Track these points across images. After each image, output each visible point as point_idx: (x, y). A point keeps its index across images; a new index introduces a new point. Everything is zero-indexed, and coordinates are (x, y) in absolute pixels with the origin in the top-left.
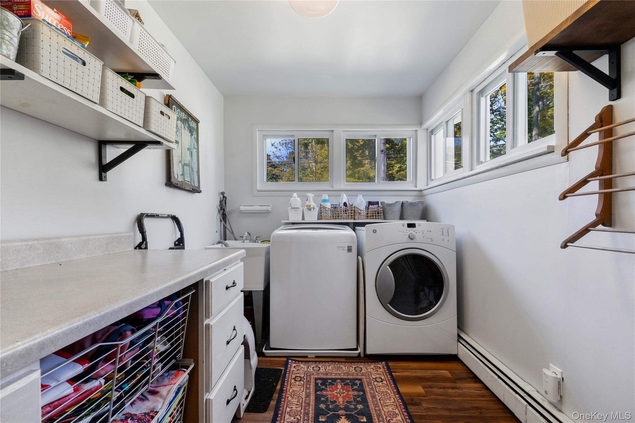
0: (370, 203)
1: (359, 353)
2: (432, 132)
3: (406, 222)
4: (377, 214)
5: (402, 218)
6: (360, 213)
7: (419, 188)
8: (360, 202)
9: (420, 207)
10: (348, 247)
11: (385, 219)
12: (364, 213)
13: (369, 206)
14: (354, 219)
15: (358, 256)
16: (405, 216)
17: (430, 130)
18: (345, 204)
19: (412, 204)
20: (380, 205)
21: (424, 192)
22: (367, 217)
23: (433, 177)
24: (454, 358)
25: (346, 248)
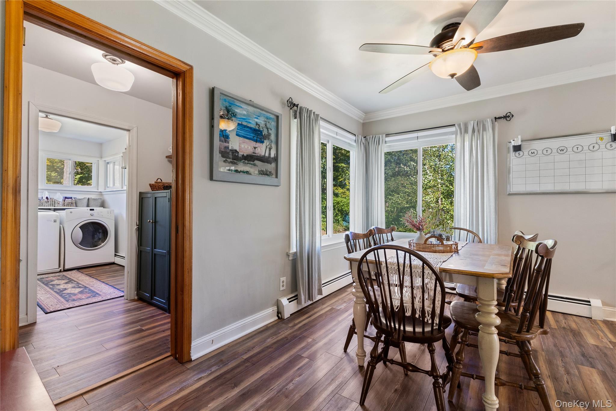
0: (66, 198)
1: (61, 270)
2: (108, 163)
3: (89, 208)
4: (71, 204)
5: (88, 206)
6: (59, 203)
7: (99, 191)
8: (59, 197)
9: (100, 201)
10: (54, 220)
11: (76, 207)
12: (61, 203)
13: (65, 199)
14: (54, 207)
15: (60, 224)
16: (90, 205)
17: (107, 162)
18: (47, 198)
19: (94, 199)
20: (73, 199)
21: (103, 193)
22: (64, 205)
23: (108, 186)
24: (113, 263)
25: (53, 221)
